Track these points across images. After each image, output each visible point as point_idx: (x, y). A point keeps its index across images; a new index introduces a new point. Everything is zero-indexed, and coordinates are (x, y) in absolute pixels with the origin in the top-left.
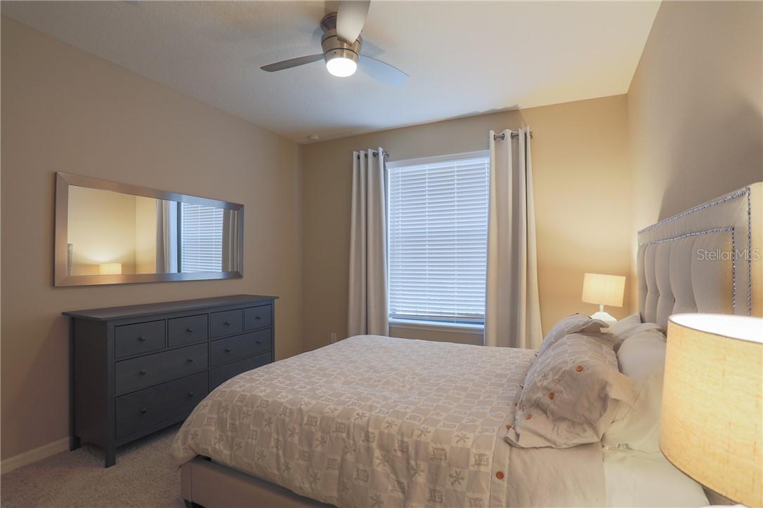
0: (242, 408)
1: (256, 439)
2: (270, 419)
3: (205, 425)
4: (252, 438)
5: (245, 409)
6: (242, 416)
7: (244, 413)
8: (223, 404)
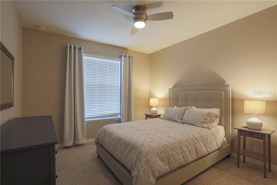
0: (165, 150)
1: (176, 156)
2: (176, 147)
3: (159, 164)
4: (175, 156)
5: (167, 149)
6: (168, 152)
7: (168, 151)
8: (158, 152)
